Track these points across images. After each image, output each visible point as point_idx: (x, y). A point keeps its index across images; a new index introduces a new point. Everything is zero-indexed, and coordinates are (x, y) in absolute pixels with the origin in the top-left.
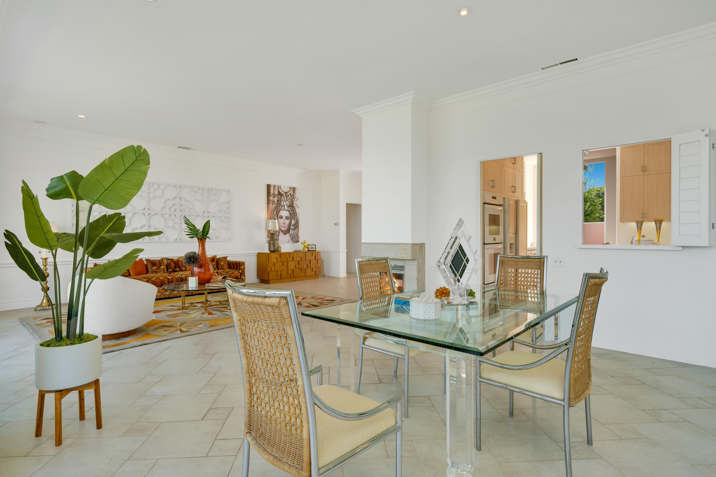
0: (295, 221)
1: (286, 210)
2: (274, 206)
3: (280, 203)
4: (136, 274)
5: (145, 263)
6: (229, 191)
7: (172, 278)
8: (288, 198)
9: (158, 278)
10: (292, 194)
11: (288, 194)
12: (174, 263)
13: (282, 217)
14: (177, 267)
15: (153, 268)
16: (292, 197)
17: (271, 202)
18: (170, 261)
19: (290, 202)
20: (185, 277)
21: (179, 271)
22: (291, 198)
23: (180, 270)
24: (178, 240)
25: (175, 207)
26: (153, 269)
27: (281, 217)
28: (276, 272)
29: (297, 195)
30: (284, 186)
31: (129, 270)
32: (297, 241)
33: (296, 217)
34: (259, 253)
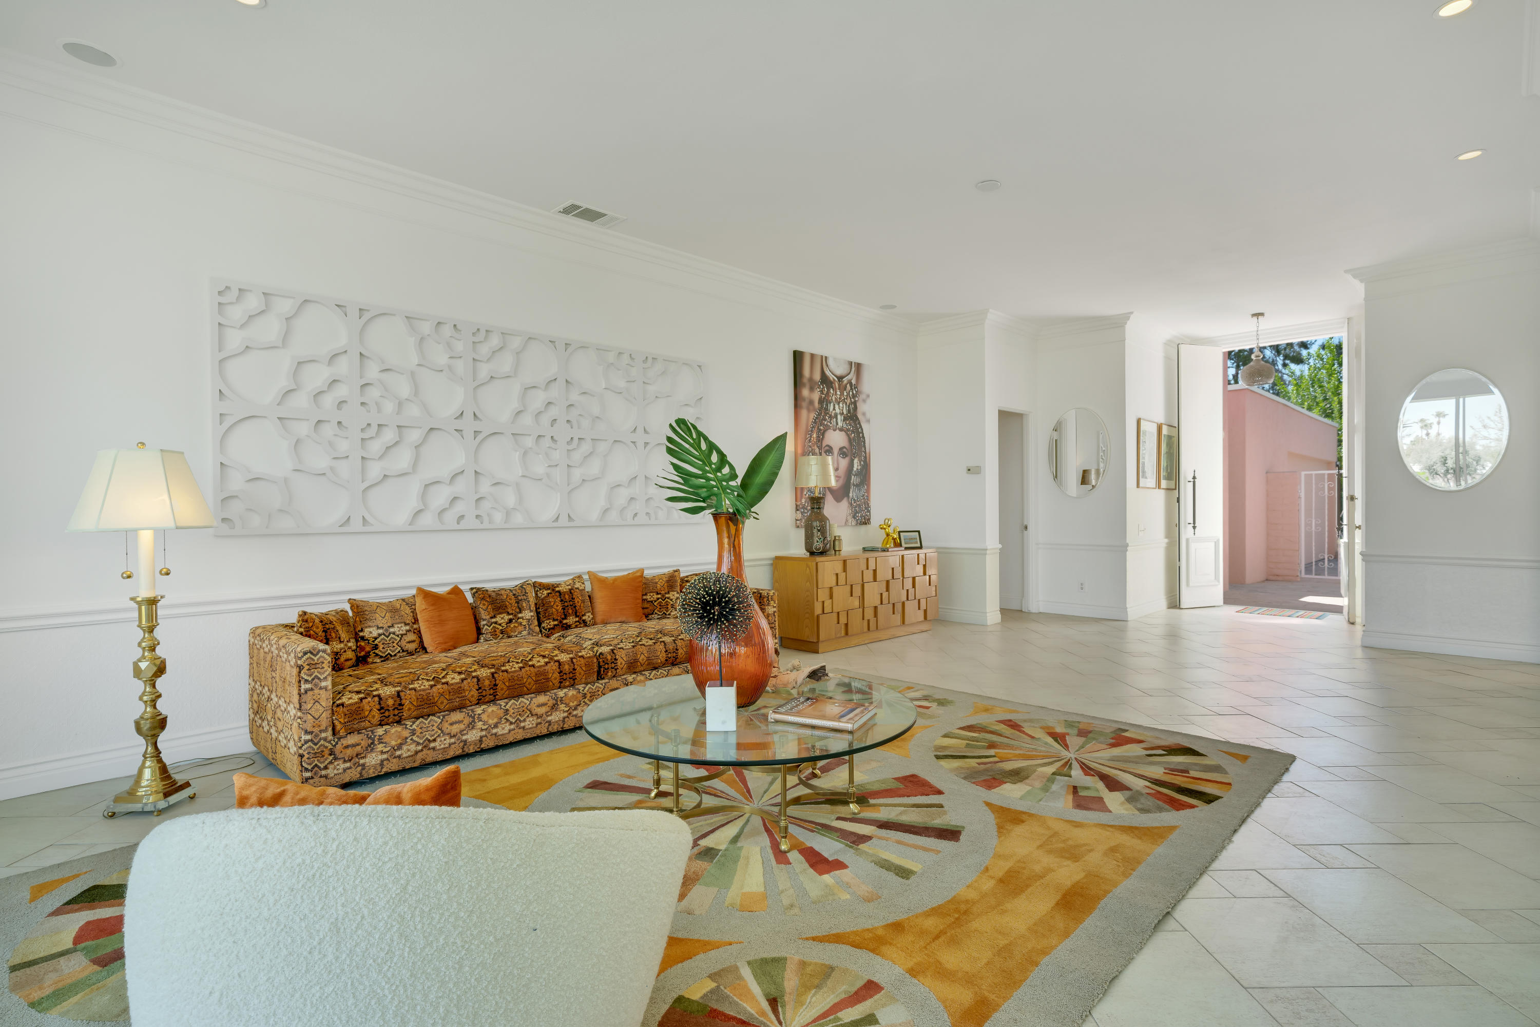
0: (860, 463)
1: (841, 430)
2: (813, 415)
3: (827, 409)
4: (443, 646)
5: (470, 600)
6: (700, 366)
7: (572, 659)
8: (845, 394)
9: (525, 663)
10: (854, 382)
11: (845, 380)
12: (562, 601)
13: (831, 448)
14: (570, 611)
15: (498, 619)
16: (855, 392)
17: (804, 404)
18: (545, 592)
19: (849, 406)
20: (608, 653)
21: (576, 627)
22: (851, 393)
23: (580, 623)
24: (563, 521)
25: (554, 412)
26: (496, 623)
27: (829, 451)
28: (835, 615)
29: (867, 385)
30: (835, 359)
31: (420, 631)
32: (866, 521)
33: (863, 449)
34: (778, 558)
